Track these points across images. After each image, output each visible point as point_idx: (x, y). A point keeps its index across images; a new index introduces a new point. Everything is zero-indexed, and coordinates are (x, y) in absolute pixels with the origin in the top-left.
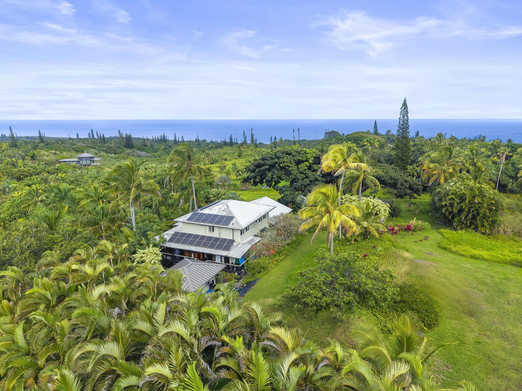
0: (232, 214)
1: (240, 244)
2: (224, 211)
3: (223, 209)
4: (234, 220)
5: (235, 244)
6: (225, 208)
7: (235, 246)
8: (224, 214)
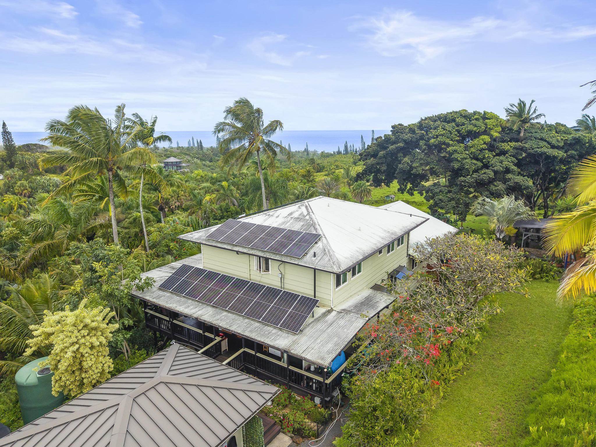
0: (316, 229)
1: (334, 313)
2: (298, 219)
3: (296, 215)
4: (320, 244)
5: (319, 311)
6: (302, 213)
7: (318, 320)
8: (297, 227)
